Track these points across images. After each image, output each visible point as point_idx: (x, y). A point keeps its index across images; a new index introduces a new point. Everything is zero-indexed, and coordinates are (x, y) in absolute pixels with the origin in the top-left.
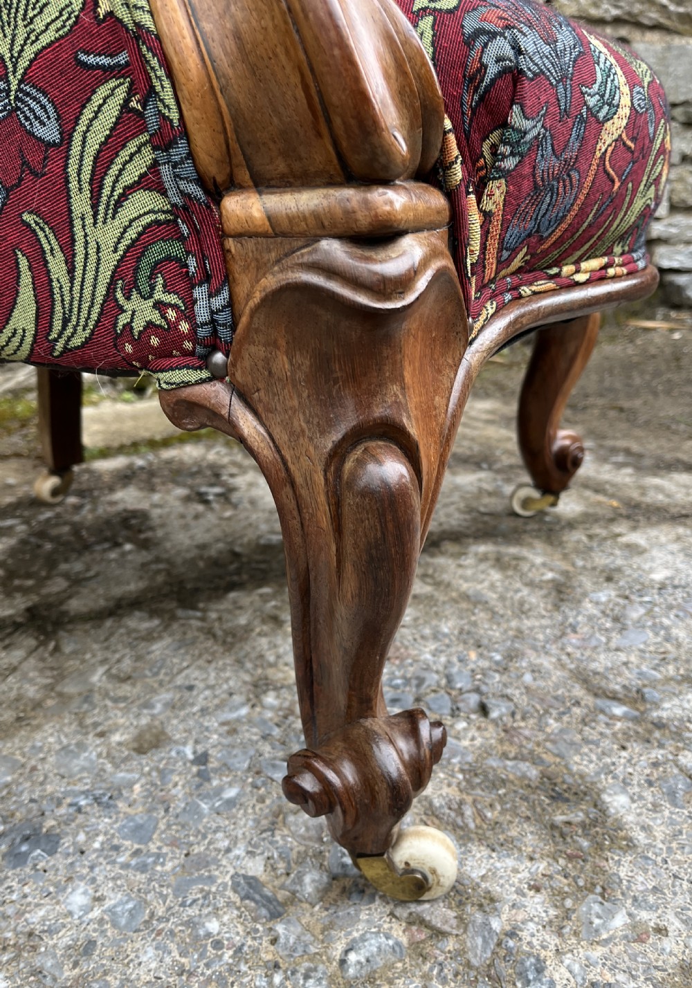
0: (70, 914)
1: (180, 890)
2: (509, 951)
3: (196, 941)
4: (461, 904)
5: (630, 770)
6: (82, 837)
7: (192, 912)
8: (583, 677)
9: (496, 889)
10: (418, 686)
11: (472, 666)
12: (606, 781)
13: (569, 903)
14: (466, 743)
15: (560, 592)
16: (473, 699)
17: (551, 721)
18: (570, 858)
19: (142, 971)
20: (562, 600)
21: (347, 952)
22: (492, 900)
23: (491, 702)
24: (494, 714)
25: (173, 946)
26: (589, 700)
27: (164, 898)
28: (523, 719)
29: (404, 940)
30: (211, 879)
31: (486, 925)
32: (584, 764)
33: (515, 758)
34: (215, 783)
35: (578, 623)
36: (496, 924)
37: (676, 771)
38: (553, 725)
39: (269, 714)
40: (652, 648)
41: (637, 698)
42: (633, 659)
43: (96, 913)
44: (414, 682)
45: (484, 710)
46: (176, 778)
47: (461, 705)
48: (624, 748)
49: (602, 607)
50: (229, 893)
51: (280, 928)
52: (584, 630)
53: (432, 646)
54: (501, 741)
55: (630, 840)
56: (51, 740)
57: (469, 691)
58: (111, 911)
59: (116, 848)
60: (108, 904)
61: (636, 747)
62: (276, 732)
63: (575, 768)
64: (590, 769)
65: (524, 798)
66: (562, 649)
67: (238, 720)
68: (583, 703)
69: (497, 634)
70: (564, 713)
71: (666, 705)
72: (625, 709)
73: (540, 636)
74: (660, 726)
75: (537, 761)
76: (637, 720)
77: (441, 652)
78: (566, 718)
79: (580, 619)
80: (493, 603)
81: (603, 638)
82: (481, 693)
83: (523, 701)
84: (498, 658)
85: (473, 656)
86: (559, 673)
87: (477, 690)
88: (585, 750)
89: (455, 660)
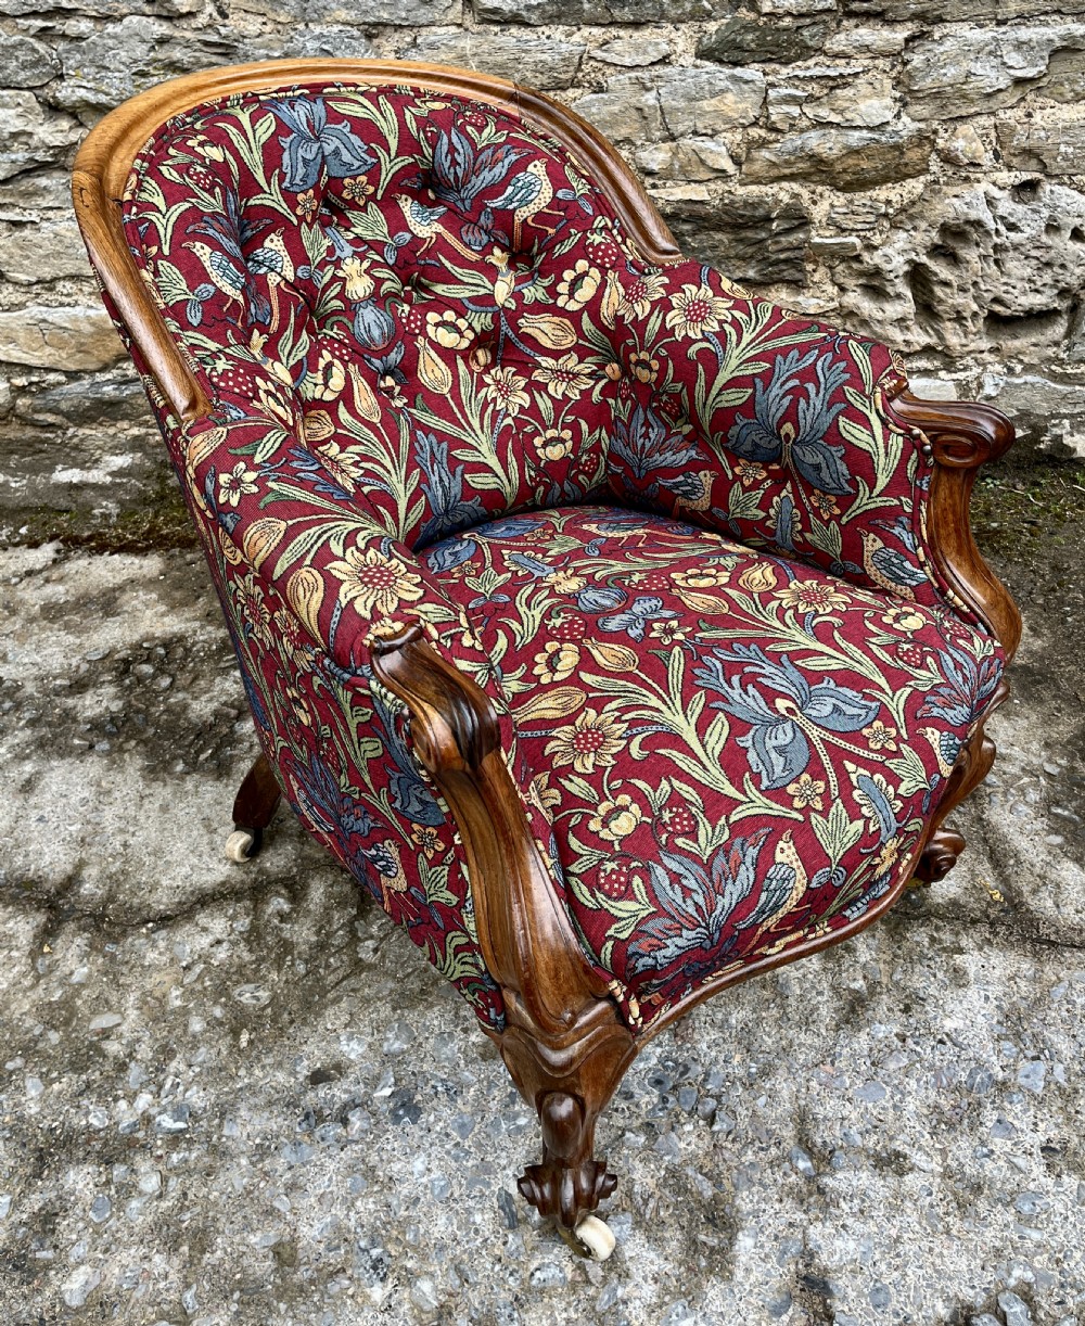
0: (412, 1173)
1: (471, 1184)
2: (616, 1313)
3: (466, 1224)
4: (610, 1269)
5: (771, 1221)
6: (432, 1118)
7: (471, 1203)
8: (803, 1118)
9: (633, 1270)
10: (682, 1074)
11: (730, 1070)
12: (751, 1223)
13: (667, 1299)
14: (682, 1145)
15: (853, 1010)
16: (712, 1103)
17: (750, 1153)
18: (689, 1269)
19: (436, 1229)
20: (847, 1022)
21: (537, 1269)
22: (628, 1276)
23: (721, 1115)
24: (716, 1128)
25: (455, 1221)
26: (790, 1144)
27: (461, 1185)
28: (734, 1141)
29: (569, 1277)
30: (488, 1185)
31: (615, 1290)
32: (745, 1201)
33: (705, 1175)
34: (517, 1108)
35: (840, 1054)
36: (620, 1292)
37: (800, 1237)
38: (749, 1156)
40: (875, 1112)
41: (824, 1158)
42: (854, 1116)
43: (424, 1180)
44: (681, 1069)
45: (711, 1119)
46: (496, 1093)
47: (700, 1107)
48: (781, 1201)
49: (873, 1044)
50: (494, 1200)
51: (511, 1237)
52: (841, 1064)
53: (714, 1035)
54: (707, 1154)
55: (731, 1273)
56: (436, 1022)
57: (712, 1096)
58: (432, 1181)
59: (447, 1135)
60: (433, 1176)
61: (789, 1203)
63: (738, 1202)
64: (746, 1207)
65: (691, 1211)
66: (808, 1081)
68: (784, 1145)
69: (770, 1041)
70: (762, 1149)
71: (840, 1175)
72: (809, 1164)
73: (802, 1057)
74: (821, 1191)
75: (718, 1184)
76: (809, 1179)
77: (717, 1045)
78: (761, 1154)
79: (845, 1051)
80: (791, 1000)
81: (848, 1082)
82: (719, 1102)
83: (743, 1123)
84: (753, 1070)
85: (737, 1058)
86: (788, 1105)
87: (718, 1098)
88: (754, 1189)
89: (722, 1059)
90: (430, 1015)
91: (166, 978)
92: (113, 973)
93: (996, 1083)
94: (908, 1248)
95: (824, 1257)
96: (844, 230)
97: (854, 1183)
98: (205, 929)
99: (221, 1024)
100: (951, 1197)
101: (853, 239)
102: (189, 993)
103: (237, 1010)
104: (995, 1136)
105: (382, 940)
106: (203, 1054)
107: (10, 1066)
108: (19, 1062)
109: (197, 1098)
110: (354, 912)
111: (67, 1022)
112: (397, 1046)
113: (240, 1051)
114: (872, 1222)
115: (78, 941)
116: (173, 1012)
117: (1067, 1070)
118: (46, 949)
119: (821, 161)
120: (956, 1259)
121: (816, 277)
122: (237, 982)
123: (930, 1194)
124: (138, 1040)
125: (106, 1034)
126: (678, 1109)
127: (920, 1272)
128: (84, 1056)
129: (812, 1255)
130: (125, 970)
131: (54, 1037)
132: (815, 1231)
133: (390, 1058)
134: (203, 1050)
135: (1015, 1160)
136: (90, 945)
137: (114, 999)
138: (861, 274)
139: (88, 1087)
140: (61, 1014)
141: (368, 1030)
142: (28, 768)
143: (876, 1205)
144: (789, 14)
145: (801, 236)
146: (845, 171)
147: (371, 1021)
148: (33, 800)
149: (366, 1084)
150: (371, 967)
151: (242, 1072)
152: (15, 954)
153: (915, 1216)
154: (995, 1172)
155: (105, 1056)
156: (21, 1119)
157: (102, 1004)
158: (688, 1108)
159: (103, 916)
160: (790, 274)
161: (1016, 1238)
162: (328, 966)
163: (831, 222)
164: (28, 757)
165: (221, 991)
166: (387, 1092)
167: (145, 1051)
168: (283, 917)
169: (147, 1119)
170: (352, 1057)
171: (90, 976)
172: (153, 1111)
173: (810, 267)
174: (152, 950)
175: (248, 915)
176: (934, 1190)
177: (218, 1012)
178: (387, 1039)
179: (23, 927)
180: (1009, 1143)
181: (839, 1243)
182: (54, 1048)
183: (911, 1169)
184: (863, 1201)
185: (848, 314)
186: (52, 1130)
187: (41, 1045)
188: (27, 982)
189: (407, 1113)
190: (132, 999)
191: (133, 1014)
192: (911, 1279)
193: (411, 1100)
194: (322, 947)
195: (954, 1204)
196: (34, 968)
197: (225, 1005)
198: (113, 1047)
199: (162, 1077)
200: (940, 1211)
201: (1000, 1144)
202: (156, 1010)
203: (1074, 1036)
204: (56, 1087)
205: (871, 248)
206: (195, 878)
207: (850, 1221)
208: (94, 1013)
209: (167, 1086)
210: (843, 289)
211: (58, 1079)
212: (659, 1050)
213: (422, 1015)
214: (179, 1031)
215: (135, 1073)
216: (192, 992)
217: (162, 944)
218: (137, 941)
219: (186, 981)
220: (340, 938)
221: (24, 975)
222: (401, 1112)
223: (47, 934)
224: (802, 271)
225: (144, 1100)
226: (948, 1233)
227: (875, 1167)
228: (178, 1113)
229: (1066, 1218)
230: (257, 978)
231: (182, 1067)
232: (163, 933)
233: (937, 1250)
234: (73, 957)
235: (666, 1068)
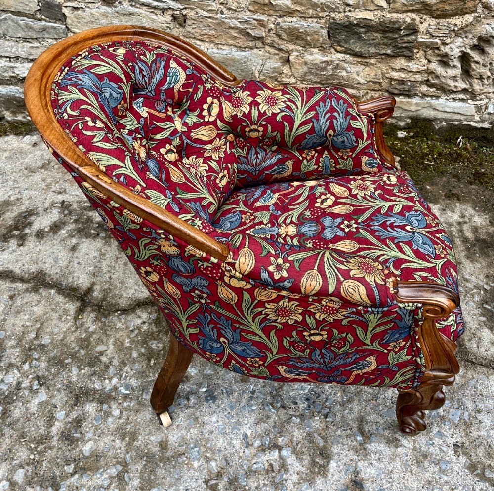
0: (211, 422)
1: (233, 429)
2: (282, 484)
3: (230, 443)
4: (282, 467)
5: (344, 458)
6: (220, 402)
7: (233, 436)
8: (361, 420)
9: (290, 469)
10: (317, 397)
11: (336, 398)
12: (336, 457)
13: (301, 481)
14: (314, 425)
16: (327, 410)
18: (311, 471)
19: (219, 444)
21: (255, 464)
22: (288, 471)
23: (330, 415)
24: (327, 420)
25: (226, 442)
26: (355, 430)
27: (229, 429)
28: (334, 425)
29: (266, 468)
30: (239, 430)
31: (282, 475)
32: (335, 449)
33: (321, 437)
34: (253, 402)
36: (284, 476)
37: (354, 465)
38: (339, 432)
40: (390, 422)
41: (368, 437)
42: (381, 422)
43: (216, 425)
44: (317, 395)
45: (326, 416)
46: (245, 395)
47: (322, 411)
48: (349, 451)
49: (393, 395)
50: (241, 436)
51: (246, 450)
52: (380, 401)
54: (323, 429)
55: (327, 475)
58: (218, 426)
59: (226, 409)
60: (219, 424)
61: (352, 452)
62: (274, 392)
63: (332, 449)
64: (335, 451)
65: (314, 450)
66: (366, 406)
68: (353, 429)
70: (344, 430)
71: (373, 444)
72: (361, 438)
73: (365, 396)
74: (365, 449)
75: (326, 441)
76: (361, 444)
77: (332, 388)
78: (344, 432)
79: (382, 396)
81: (381, 408)
82: (330, 410)
83: (338, 418)
84: (345, 399)
85: (339, 394)
86: (356, 415)
87: (330, 408)
88: (339, 445)
89: (333, 393)
91: (124, 334)
92: (104, 329)
93: (440, 416)
94: (395, 476)
95: (362, 474)
96: (433, 36)
97: (378, 448)
98: (139, 317)
99: (144, 355)
100: (415, 459)
101: (437, 41)
102: (132, 342)
103: (150, 349)
104: (436, 437)
106: (137, 366)
107: (66, 361)
108: (69, 360)
109: (134, 382)
111: (87, 347)
112: (209, 372)
113: (151, 367)
114: (382, 464)
115: (92, 315)
116: (127, 348)
117: (469, 415)
118: (80, 317)
119: (427, 5)
120: (413, 482)
121: (418, 56)
122: (150, 340)
123: (407, 456)
124: (113, 357)
125: (101, 353)
126: (314, 410)
127: (398, 485)
128: (93, 361)
129: (358, 473)
130: (109, 329)
131: (83, 352)
132: (360, 464)
133: (206, 376)
134: (137, 364)
135: (442, 448)
136: (96, 317)
137: (105, 340)
138: (439, 55)
139: (95, 373)
140: (85, 343)
141: (199, 365)
142: (74, 241)
143: (385, 457)
145: (414, 37)
146: (437, 10)
147: (200, 361)
148: (75, 255)
149: (197, 386)
151: (151, 375)
152: (68, 317)
153: (399, 464)
154: (434, 451)
155: (101, 362)
156: (70, 382)
157: (100, 341)
158: (317, 411)
159: (101, 306)
160: (407, 53)
161: (437, 478)
163: (428, 32)
164: (73, 236)
165: (145, 342)
166: (204, 390)
167: (116, 362)
169: (115, 388)
170: (192, 374)
171: (96, 329)
172: (118, 385)
173: (416, 51)
174: (119, 322)
176: (409, 455)
177: (143, 350)
178: (206, 369)
179: (72, 307)
180: (441, 440)
181: (369, 470)
182: (83, 356)
183: (401, 446)
184: (380, 455)
185: (430, 72)
186: (81, 388)
187: (78, 355)
188: (73, 329)
189: (211, 399)
190: (111, 341)
191: (111, 347)
192: (394, 487)
193: (213, 394)
195: (415, 461)
196: (75, 324)
197: (146, 348)
198: (104, 359)
199: (121, 373)
200: (410, 463)
201: (437, 441)
202: (120, 347)
203: (475, 402)
204: (83, 371)
205: (445, 44)
206: (136, 295)
207: (374, 462)
208: (98, 344)
209: (124, 376)
210: (429, 61)
211: (84, 369)
212: (309, 387)
214: (128, 356)
215: (112, 370)
216: (134, 341)
217: (123, 321)
218: (114, 318)
219: (132, 336)
221: (72, 326)
222: (209, 398)
223: (80, 311)
224: (412, 52)
225: (115, 381)
226: (411, 472)
227: (387, 443)
228: (127, 388)
229: (459, 473)
230: (158, 339)
231: (129, 370)
232: (124, 316)
233: (406, 478)
234: (90, 321)
235: (311, 394)
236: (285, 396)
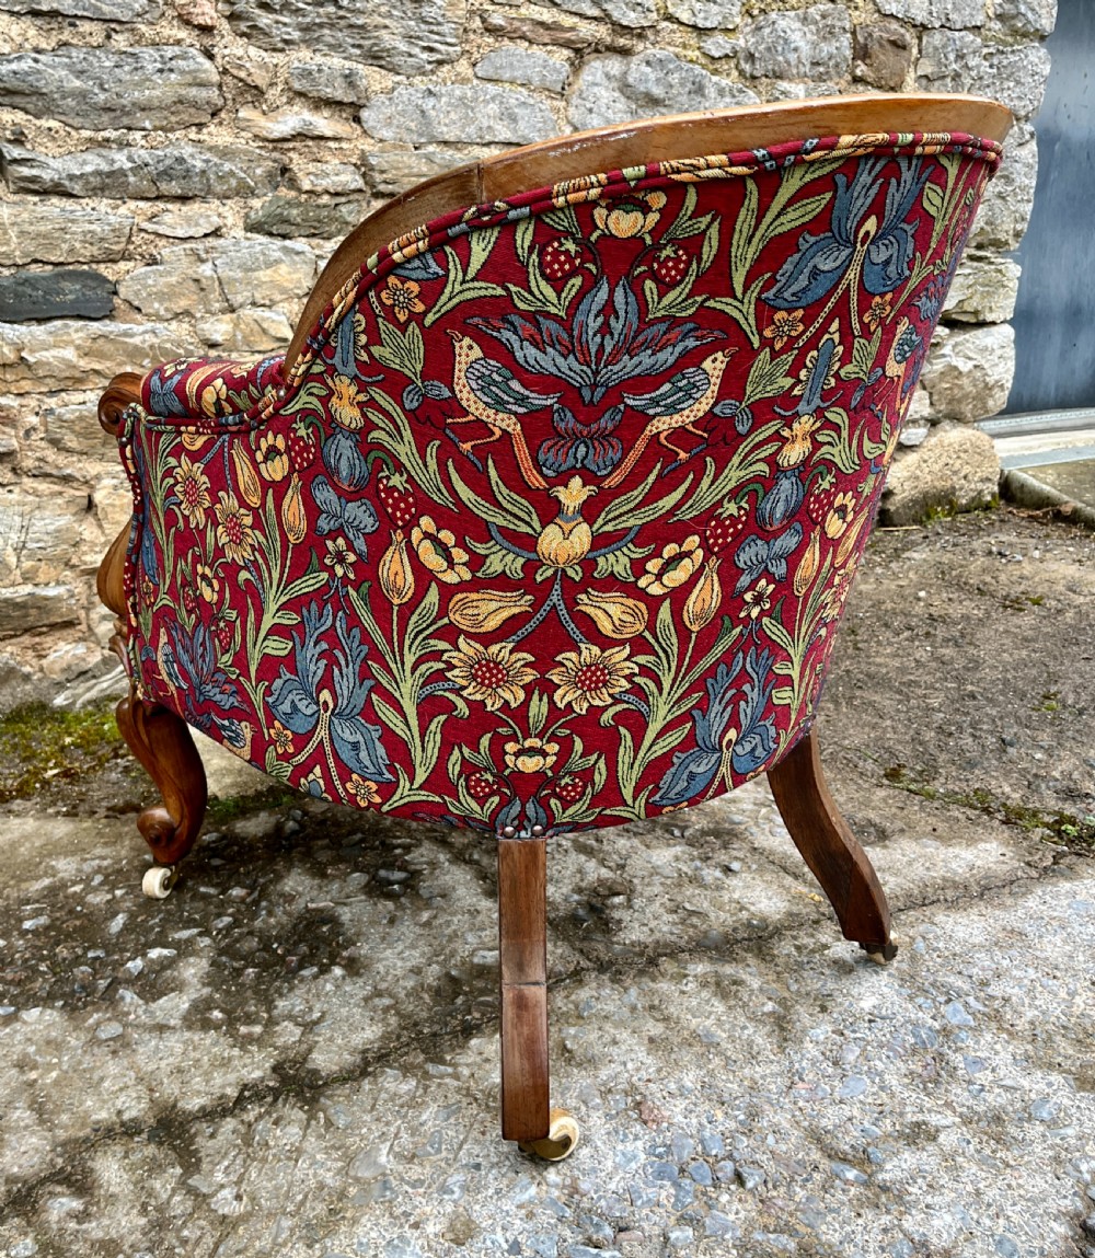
5: (866, 1237)
8: (816, 1137)
10: (680, 1154)
11: (721, 1128)
12: (849, 1250)
14: (732, 1217)
15: (782, 1029)
16: (729, 1166)
17: (798, 1189)
20: (785, 1040)
23: (745, 1171)
24: (750, 1185)
26: (825, 1164)
28: (775, 1187)
32: (829, 1234)
33: (775, 1231)
35: (803, 1069)
37: (901, 1236)
38: (800, 1194)
39: (556, 1193)
40: (870, 1100)
41: (863, 1159)
42: (856, 1113)
44: (675, 1149)
45: (739, 1179)
47: (720, 1175)
48: (859, 1215)
49: (822, 1048)
52: (810, 1077)
53: (681, 1104)
54: (760, 1213)
56: (373, 1234)
57: (723, 1159)
61: (869, 1214)
62: (568, 1213)
63: (824, 1238)
64: (835, 1238)
66: (795, 1103)
67: (530, 1202)
68: (821, 1167)
69: (735, 1086)
70: (807, 1180)
71: (888, 1166)
72: (855, 1172)
73: (773, 1087)
74: (885, 1189)
75: (793, 1233)
76: (867, 1184)
77: (691, 1112)
78: (809, 1185)
79: (804, 1064)
80: (724, 1045)
81: (827, 1087)
82: (734, 1161)
83: (771, 1167)
84: (742, 1117)
85: (720, 1116)
86: (796, 1133)
87: (730, 1157)
88: (829, 1219)
89: (705, 1122)
90: (359, 1230)
93: (938, 1032)
94: (991, 1194)
95: (935, 1240)
97: (904, 1166)
100: (985, 1138)
104: (973, 1072)
105: (238, 1183)
110: (179, 1170)
114: (946, 1191)
117: (977, 998)
120: (1033, 1182)
123: (969, 1142)
126: (701, 1188)
127: (1018, 1208)
129: (924, 1244)
132: (908, 1223)
135: (1003, 1083)
143: (936, 1174)
144: (327, 192)
150: (244, 1218)
153: (974, 1169)
154: (999, 1099)
158: (709, 1182)
161: (1058, 1141)
162: (184, 1242)
168: (83, 1216)
175: (26, 1234)
176: (969, 1137)
180: (988, 1072)
181: (936, 1222)
183: (937, 1131)
184: (924, 1178)
192: (1015, 1218)
194: (161, 1224)
195: (992, 1142)
200: (988, 1151)
201: (984, 1077)
203: (960, 973)
207: (929, 1199)
212: (639, 1144)
213: (351, 1235)
220: (180, 1204)
226: (1008, 1165)
227: (909, 1145)
229: (1078, 1107)
233: (1014, 1183)
235: (660, 1156)
236: (603, 1203)
